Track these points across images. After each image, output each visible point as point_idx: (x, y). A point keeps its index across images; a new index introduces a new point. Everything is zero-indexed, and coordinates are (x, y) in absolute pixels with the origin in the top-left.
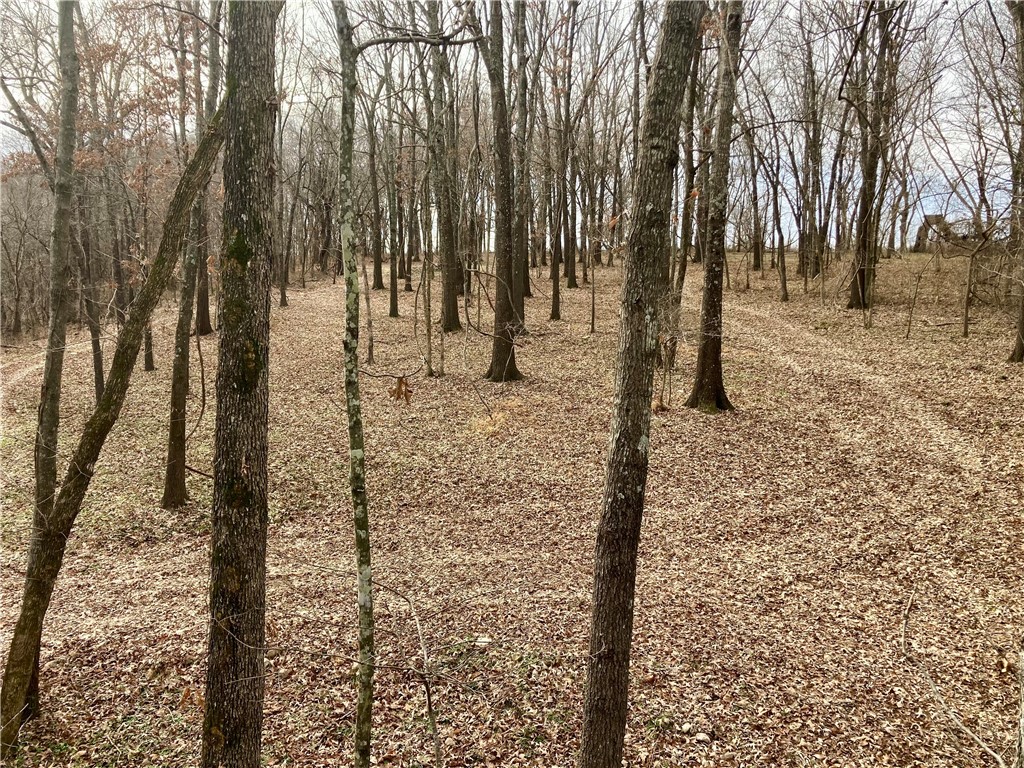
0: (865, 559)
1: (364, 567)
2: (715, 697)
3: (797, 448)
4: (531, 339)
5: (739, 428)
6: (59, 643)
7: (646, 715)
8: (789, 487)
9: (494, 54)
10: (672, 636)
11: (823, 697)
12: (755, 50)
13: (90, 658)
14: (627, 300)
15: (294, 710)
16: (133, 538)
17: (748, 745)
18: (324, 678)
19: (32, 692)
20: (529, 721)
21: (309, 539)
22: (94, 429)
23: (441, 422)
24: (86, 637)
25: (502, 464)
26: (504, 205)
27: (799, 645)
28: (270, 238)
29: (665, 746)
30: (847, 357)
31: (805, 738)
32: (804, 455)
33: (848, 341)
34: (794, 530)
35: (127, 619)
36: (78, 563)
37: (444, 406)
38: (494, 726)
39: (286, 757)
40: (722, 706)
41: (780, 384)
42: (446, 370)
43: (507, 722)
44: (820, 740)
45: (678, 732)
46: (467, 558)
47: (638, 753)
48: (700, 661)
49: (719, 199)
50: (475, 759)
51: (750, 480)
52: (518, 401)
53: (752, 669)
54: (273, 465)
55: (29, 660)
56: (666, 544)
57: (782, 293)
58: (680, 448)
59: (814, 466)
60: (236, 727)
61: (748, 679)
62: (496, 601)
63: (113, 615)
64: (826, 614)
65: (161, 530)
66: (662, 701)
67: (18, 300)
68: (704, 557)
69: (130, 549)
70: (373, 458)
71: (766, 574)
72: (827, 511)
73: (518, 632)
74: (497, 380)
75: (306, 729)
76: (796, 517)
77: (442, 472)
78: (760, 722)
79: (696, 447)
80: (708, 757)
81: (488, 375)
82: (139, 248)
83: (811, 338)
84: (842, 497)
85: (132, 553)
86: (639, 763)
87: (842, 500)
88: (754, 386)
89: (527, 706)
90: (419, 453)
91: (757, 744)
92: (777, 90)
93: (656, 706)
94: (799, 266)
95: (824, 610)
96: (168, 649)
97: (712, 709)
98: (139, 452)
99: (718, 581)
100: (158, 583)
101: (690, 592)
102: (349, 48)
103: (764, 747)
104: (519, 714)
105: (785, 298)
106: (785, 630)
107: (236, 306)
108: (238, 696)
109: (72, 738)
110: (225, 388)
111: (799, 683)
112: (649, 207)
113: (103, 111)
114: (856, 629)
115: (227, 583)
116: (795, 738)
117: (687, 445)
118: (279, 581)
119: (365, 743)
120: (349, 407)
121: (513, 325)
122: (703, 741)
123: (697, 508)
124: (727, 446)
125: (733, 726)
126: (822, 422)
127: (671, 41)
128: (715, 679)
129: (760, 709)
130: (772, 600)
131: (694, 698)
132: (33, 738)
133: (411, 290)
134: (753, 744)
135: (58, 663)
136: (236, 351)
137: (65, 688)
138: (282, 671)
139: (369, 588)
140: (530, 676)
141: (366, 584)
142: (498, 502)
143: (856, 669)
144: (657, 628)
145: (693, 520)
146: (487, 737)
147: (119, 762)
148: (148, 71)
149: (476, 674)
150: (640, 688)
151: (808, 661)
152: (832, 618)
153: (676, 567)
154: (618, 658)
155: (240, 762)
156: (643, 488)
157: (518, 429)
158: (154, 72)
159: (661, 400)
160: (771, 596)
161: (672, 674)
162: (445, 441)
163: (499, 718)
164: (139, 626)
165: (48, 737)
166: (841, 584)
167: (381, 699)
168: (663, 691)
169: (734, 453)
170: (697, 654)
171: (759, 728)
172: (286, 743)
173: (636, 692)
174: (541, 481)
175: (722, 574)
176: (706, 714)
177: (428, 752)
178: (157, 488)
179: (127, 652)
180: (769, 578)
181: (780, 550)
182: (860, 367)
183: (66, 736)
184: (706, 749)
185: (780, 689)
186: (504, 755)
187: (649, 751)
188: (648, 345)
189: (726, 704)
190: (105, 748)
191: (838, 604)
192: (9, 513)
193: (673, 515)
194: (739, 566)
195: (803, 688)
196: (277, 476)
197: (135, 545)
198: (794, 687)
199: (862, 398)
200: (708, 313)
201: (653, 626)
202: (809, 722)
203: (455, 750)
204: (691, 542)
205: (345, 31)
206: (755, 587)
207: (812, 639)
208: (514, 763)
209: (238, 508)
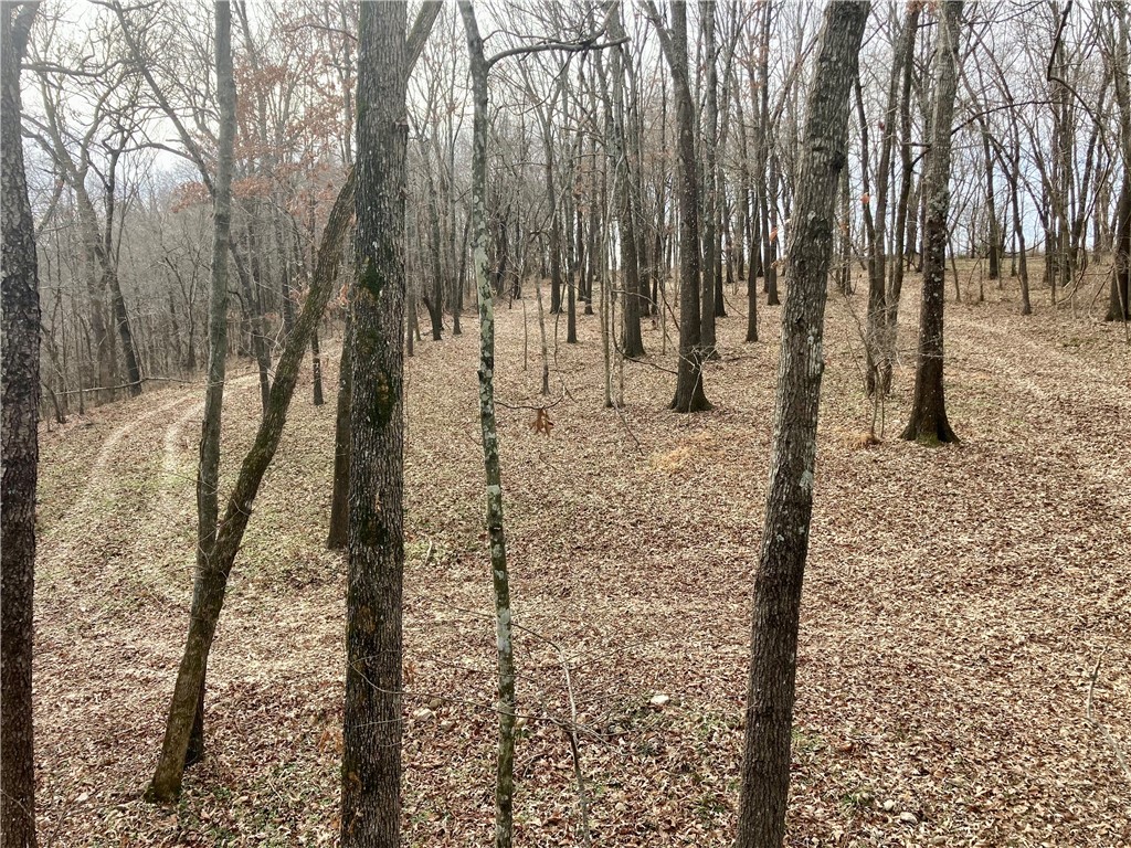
0: (1117, 618)
1: (503, 609)
2: (924, 772)
3: (1034, 486)
4: (723, 364)
5: (964, 464)
6: (225, 685)
7: (841, 788)
8: (1023, 532)
9: (676, 49)
10: (876, 700)
11: (1057, 777)
12: (987, 23)
13: (254, 702)
14: (787, 320)
15: (456, 764)
16: (298, 579)
17: (962, 828)
18: (488, 732)
19: (197, 732)
20: (708, 788)
21: (477, 583)
22: (251, 466)
23: (619, 457)
24: (251, 680)
25: (685, 504)
26: (689, 215)
27: (1029, 717)
28: (402, 266)
29: (863, 825)
30: (1103, 379)
31: (1031, 823)
32: (1043, 494)
33: (1105, 359)
34: (1028, 582)
35: (291, 663)
36: (245, 605)
37: (623, 440)
38: (670, 792)
39: (447, 814)
40: (933, 782)
41: (1017, 412)
42: (626, 401)
43: (684, 788)
44: (1050, 827)
45: (879, 809)
46: (646, 607)
47: (831, 831)
48: (908, 730)
49: (938, 198)
50: (648, 827)
51: (976, 524)
52: (707, 434)
53: (970, 742)
54: (441, 503)
55: (193, 701)
56: (873, 596)
57: (1023, 305)
58: (893, 487)
59: (1055, 508)
60: (373, 773)
61: (965, 753)
62: (675, 656)
63: (277, 659)
64: (1065, 681)
65: (326, 572)
66: (861, 774)
67: (191, 334)
68: (918, 612)
69: (296, 591)
70: (545, 496)
71: (991, 632)
72: (1072, 561)
73: (699, 690)
74: (682, 410)
75: (468, 786)
76: (1031, 567)
77: (620, 512)
78: (977, 804)
79: (911, 486)
80: (913, 840)
81: (673, 405)
82: (307, 276)
83: (1059, 357)
84: (1091, 544)
85: (297, 595)
86: (833, 842)
87: (1091, 549)
88: (984, 414)
89: (706, 771)
90: (595, 491)
91: (973, 827)
92: (1018, 66)
93: (853, 779)
94: (1047, 272)
95: (1063, 677)
96: (330, 696)
97: (920, 786)
98: (306, 490)
99: (933, 639)
100: (321, 627)
101: (899, 651)
102: (480, 62)
103: (981, 831)
104: (697, 780)
105: (1027, 311)
106: (1013, 699)
107: (369, 337)
108: (374, 741)
109: (235, 783)
110: (359, 422)
111: (1027, 760)
112: (811, 216)
113: (271, 135)
114: (1102, 700)
115: (363, 624)
116: (1019, 823)
117: (902, 483)
118: (444, 627)
119: (507, 798)
120: (485, 440)
121: (700, 349)
122: (908, 822)
123: (911, 556)
124: (949, 485)
125: (945, 806)
126: (1068, 455)
127: (835, 29)
128: (925, 752)
129: (979, 788)
130: (999, 663)
131: (899, 771)
132: (197, 782)
133: (592, 313)
134: (968, 828)
135: (223, 705)
136: (369, 383)
137: (229, 732)
138: (444, 723)
139: (508, 633)
140: (710, 739)
141: (505, 628)
142: (681, 546)
143: (1098, 747)
144: (859, 690)
145: (906, 569)
146: (661, 804)
147: (280, 809)
148: (314, 90)
149: (651, 734)
150: (836, 757)
151: (1040, 736)
152: (1072, 686)
153: (885, 623)
154: (778, 717)
155: (378, 809)
156: (807, 529)
157: (705, 465)
158: (321, 91)
159: (872, 431)
160: (997, 658)
161: (873, 743)
162: (623, 479)
163: (675, 784)
164: (303, 671)
165: (211, 781)
166: (1085, 648)
167: (547, 758)
168: (863, 762)
169: (957, 492)
170: (904, 721)
171: (976, 809)
172: (447, 800)
173: (830, 761)
174: (730, 523)
175: (938, 632)
176: (913, 791)
177: (597, 817)
178: (323, 527)
179: (290, 697)
180: (996, 637)
181: (1009, 605)
182: (1119, 391)
183: (229, 780)
184: (912, 830)
185: (1004, 767)
186: (680, 825)
187: (844, 829)
188: (811, 370)
189: (937, 781)
190: (266, 795)
191: (1081, 670)
192: (180, 552)
193: (883, 563)
194: (959, 623)
195: (1033, 767)
196: (445, 516)
197: (300, 587)
198: (1021, 765)
199: (1120, 428)
200: (926, 330)
201: (854, 689)
202: (1037, 806)
203: (626, 816)
204: (902, 594)
205: (475, 43)
206: (977, 647)
207: (1046, 710)
208: (690, 833)
209: (373, 545)
